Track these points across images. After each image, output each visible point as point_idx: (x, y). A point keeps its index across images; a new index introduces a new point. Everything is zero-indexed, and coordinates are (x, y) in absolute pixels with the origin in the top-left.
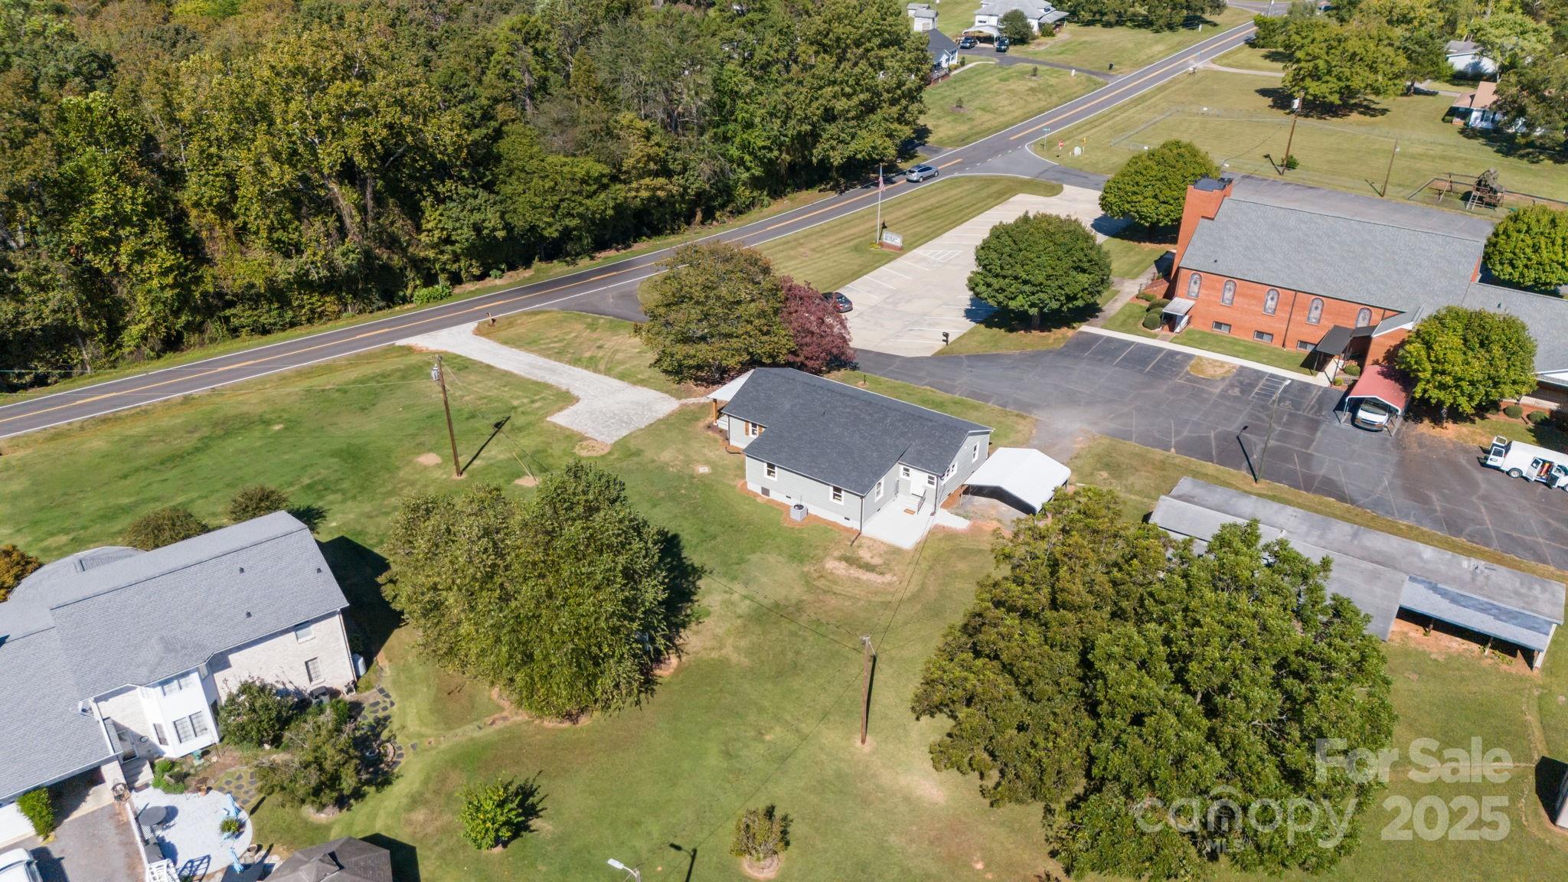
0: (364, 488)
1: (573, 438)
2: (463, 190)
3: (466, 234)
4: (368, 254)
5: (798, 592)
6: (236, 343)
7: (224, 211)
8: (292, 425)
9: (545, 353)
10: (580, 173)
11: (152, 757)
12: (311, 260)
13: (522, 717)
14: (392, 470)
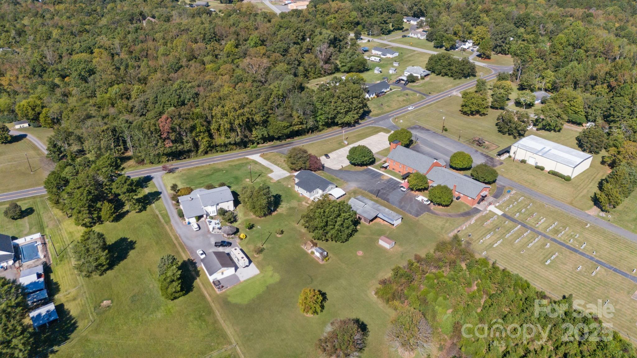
0: (237, 184)
1: (271, 179)
2: (261, 128)
3: (260, 136)
4: (242, 139)
5: (297, 206)
6: (217, 154)
7: (218, 130)
8: (227, 171)
9: (271, 162)
10: (283, 125)
11: (209, 215)
12: (232, 140)
13: (254, 216)
14: (241, 181)
